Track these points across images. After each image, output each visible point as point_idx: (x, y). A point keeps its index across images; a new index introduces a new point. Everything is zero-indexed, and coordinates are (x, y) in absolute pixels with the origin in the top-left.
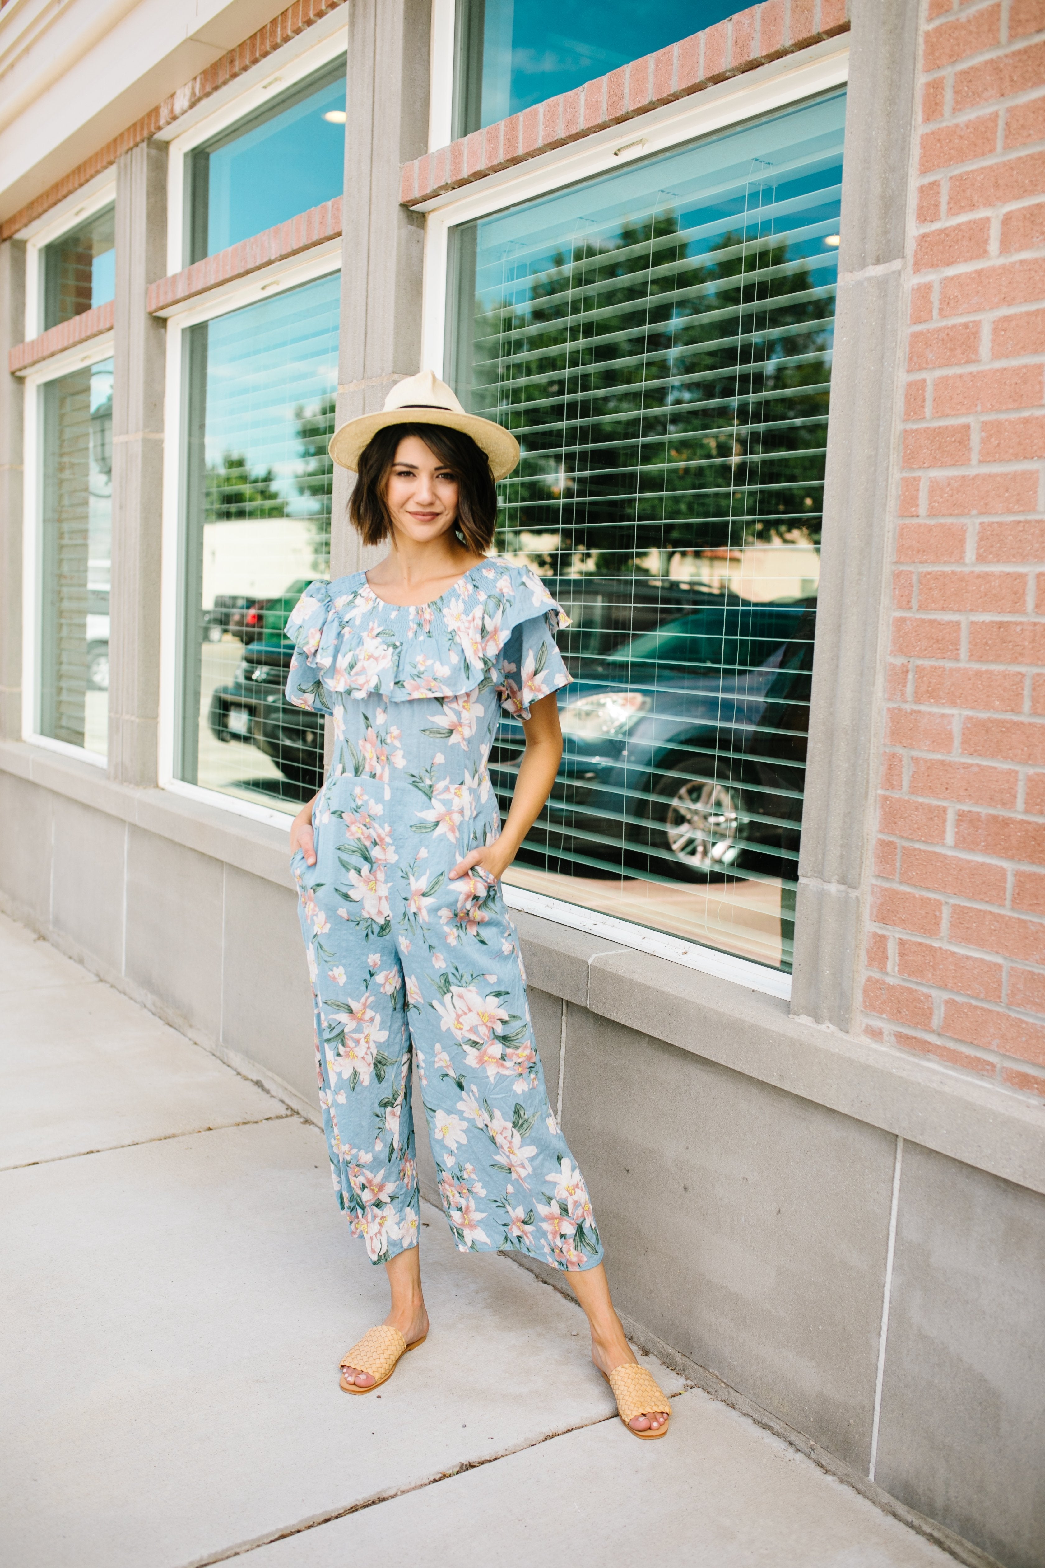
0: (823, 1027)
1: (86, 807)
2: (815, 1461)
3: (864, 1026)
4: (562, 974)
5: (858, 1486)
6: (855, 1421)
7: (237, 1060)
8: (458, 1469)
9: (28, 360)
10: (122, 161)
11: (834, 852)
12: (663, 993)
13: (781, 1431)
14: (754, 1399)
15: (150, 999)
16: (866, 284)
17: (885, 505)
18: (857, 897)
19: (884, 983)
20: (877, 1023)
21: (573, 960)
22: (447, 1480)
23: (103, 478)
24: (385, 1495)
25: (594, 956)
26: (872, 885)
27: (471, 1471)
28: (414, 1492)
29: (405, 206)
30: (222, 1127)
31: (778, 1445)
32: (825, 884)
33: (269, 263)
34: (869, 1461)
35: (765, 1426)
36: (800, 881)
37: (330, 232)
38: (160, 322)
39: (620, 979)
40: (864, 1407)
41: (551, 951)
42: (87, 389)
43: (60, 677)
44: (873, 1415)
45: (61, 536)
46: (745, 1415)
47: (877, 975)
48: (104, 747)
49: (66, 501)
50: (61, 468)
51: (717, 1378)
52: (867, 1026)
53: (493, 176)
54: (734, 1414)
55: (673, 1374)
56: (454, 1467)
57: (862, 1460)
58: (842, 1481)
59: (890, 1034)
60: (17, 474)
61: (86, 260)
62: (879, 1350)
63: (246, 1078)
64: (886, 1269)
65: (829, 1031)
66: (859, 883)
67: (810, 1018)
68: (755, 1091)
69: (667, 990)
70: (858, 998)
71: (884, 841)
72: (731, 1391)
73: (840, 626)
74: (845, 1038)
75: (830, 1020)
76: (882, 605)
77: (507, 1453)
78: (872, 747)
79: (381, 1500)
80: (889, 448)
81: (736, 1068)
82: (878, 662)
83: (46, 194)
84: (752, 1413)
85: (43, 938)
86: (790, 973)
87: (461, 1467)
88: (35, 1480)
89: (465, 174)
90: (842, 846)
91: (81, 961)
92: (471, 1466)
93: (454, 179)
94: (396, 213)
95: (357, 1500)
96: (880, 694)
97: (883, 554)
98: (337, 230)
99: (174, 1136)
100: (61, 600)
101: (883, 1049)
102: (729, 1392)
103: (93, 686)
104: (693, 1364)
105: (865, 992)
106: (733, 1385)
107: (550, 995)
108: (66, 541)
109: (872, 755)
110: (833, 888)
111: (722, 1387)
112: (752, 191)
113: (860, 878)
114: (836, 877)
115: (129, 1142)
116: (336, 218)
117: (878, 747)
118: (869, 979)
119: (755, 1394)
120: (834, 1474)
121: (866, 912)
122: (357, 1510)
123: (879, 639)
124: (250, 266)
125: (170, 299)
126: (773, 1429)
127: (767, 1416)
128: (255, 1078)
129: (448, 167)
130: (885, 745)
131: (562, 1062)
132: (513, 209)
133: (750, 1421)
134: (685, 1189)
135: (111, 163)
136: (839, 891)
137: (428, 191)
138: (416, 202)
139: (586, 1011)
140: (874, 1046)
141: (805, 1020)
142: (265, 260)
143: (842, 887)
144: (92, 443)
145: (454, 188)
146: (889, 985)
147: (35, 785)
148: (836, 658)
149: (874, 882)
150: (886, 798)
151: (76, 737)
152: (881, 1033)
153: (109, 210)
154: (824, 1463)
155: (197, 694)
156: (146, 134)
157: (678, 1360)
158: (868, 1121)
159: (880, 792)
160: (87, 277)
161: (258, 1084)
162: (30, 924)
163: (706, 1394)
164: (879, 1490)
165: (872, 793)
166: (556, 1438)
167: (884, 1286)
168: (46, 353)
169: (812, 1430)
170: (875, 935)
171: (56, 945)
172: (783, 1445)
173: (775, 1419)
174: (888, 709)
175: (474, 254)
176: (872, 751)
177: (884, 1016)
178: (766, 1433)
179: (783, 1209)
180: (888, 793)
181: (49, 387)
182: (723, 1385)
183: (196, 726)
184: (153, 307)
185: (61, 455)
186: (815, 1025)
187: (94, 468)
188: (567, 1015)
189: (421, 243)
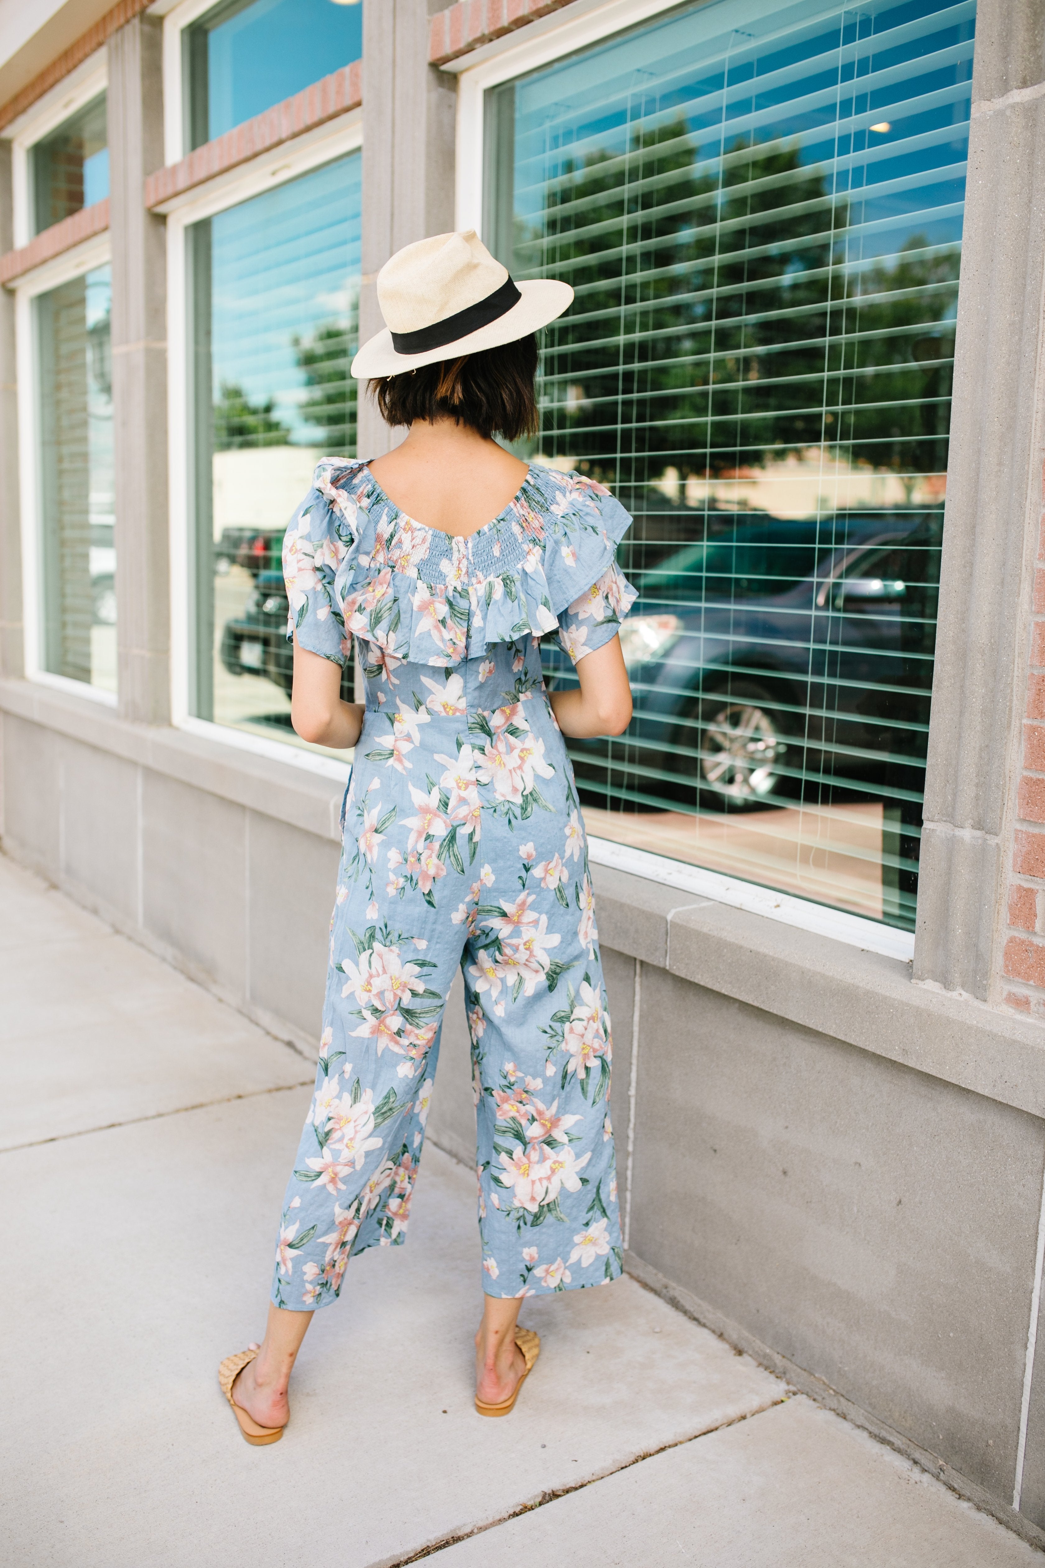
0: (954, 995)
1: (95, 749)
2: (945, 1484)
3: (1005, 994)
4: (637, 931)
5: (998, 1515)
6: (994, 1442)
7: (266, 1018)
8: (540, 1499)
9: (19, 269)
10: (113, 41)
11: (968, 792)
12: (758, 953)
13: (902, 1447)
14: (870, 1409)
15: (170, 952)
16: (1008, 113)
17: (1034, 380)
18: (997, 844)
19: (1031, 944)
20: (1022, 991)
21: (648, 916)
22: (529, 1513)
23: (103, 398)
24: (460, 1533)
25: (673, 911)
26: (1016, 830)
27: (555, 1502)
28: (493, 1530)
29: (435, 66)
30: (253, 1094)
31: (901, 1464)
32: (957, 830)
33: (280, 143)
34: (1013, 1488)
35: (883, 1441)
36: (924, 826)
37: (348, 102)
38: (159, 219)
39: (706, 937)
40: (1007, 1427)
41: (622, 906)
42: (82, 301)
43: (64, 610)
44: (1018, 1436)
45: (60, 460)
46: (859, 1427)
47: (1022, 935)
48: (112, 683)
49: (65, 422)
50: (58, 387)
51: (824, 1383)
52: (1009, 994)
53: (538, 23)
54: (846, 1426)
55: (772, 1377)
56: (536, 1496)
57: (1004, 1486)
58: (979, 1509)
59: (1039, 1003)
60: (11, 394)
61: (78, 161)
62: (1025, 1365)
63: (276, 1038)
64: (1034, 1274)
65: (962, 999)
66: (1000, 828)
67: (937, 984)
68: (869, 1065)
69: (763, 950)
70: (998, 962)
71: (1031, 779)
72: (842, 1399)
73: (974, 527)
74: (982, 1007)
75: (963, 987)
76: (1028, 501)
77: (594, 1478)
78: (1016, 669)
79: (457, 1539)
80: (1038, 311)
81: (848, 1040)
82: (1024, 568)
83: (32, 86)
84: (867, 1425)
85: (54, 886)
86: (913, 932)
87: (544, 1497)
88: (62, 1522)
89: (505, 21)
90: (977, 785)
91: (95, 911)
92: (554, 1495)
93: (492, 28)
94: (424, 74)
95: (428, 1540)
96: (1026, 607)
97: (1030, 440)
98: (356, 99)
99: (201, 1106)
100: (62, 528)
101: (1030, 1020)
102: (839, 1401)
103: (99, 622)
104: (795, 1367)
105: (1007, 954)
106: (844, 1393)
107: (620, 954)
108: (66, 465)
109: (1015, 678)
110: (967, 834)
111: (830, 1395)
112: (848, 23)
113: (1001, 823)
114: (970, 821)
115: (152, 1112)
116: (355, 85)
117: (1023, 669)
118: (1012, 940)
119: (870, 1404)
120: (969, 1500)
121: (1008, 863)
122: (428, 1553)
123: (1025, 541)
124: (259, 147)
125: (170, 190)
126: (893, 1444)
127: (886, 1430)
128: (286, 1037)
129: (485, 15)
130: (1032, 666)
131: (636, 1029)
132: (557, 66)
133: (865, 1434)
134: (785, 1173)
135: (100, 44)
136: (973, 838)
137: (462, 45)
138: (447, 60)
139: (664, 972)
140: (1019, 1017)
141: (931, 985)
142: (275, 139)
143: (978, 833)
144: (90, 356)
145: (491, 40)
146: (1038, 946)
147: (39, 727)
148: (970, 565)
149: (1018, 826)
150: (1033, 729)
151: (83, 674)
152: (1027, 1002)
153: (99, 103)
154: (956, 1486)
155: (211, 626)
156: (137, 8)
157: (777, 1361)
158: (1014, 1105)
159: (1025, 721)
160: (78, 179)
161: (290, 1044)
162: (41, 872)
163: (811, 1402)
164: (1026, 1521)
165: (1015, 724)
166: (648, 1460)
167: (1032, 1292)
168: (38, 259)
169: (942, 1448)
170: (1020, 888)
171: (69, 895)
172: (906, 1464)
173: (895, 1434)
174: (1037, 624)
175: (512, 120)
176: (1016, 674)
177: (1031, 982)
178: (886, 1449)
179: (904, 1200)
180: (1036, 723)
181: (43, 300)
182: (831, 1392)
183: (211, 660)
184: (152, 200)
185: (58, 372)
186: (944, 992)
187: (93, 384)
188: (641, 976)
189: (452, 108)
